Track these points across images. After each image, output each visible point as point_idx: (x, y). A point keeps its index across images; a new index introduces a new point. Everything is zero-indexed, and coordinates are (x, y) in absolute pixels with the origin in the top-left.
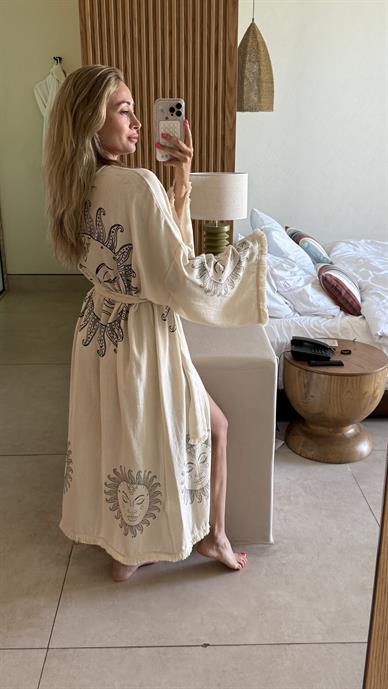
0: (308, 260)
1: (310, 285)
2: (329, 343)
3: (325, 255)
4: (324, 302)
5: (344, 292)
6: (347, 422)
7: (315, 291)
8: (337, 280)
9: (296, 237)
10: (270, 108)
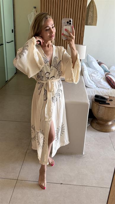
0: (103, 71)
1: (102, 79)
2: (106, 97)
3: (108, 69)
4: (106, 84)
5: (112, 82)
6: (110, 121)
7: (104, 81)
8: (111, 78)
9: (100, 64)
10: (95, 25)
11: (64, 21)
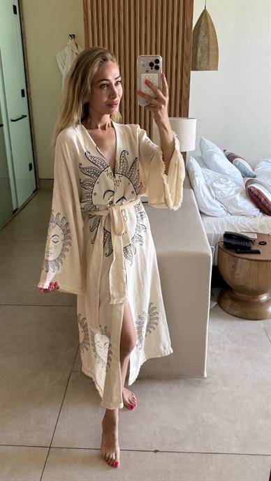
0: (239, 175)
1: (239, 194)
2: (250, 236)
3: (251, 170)
4: (249, 206)
5: (263, 200)
6: (262, 292)
7: (242, 198)
8: (258, 191)
9: (231, 158)
10: (215, 68)
11: (143, 61)
